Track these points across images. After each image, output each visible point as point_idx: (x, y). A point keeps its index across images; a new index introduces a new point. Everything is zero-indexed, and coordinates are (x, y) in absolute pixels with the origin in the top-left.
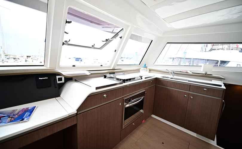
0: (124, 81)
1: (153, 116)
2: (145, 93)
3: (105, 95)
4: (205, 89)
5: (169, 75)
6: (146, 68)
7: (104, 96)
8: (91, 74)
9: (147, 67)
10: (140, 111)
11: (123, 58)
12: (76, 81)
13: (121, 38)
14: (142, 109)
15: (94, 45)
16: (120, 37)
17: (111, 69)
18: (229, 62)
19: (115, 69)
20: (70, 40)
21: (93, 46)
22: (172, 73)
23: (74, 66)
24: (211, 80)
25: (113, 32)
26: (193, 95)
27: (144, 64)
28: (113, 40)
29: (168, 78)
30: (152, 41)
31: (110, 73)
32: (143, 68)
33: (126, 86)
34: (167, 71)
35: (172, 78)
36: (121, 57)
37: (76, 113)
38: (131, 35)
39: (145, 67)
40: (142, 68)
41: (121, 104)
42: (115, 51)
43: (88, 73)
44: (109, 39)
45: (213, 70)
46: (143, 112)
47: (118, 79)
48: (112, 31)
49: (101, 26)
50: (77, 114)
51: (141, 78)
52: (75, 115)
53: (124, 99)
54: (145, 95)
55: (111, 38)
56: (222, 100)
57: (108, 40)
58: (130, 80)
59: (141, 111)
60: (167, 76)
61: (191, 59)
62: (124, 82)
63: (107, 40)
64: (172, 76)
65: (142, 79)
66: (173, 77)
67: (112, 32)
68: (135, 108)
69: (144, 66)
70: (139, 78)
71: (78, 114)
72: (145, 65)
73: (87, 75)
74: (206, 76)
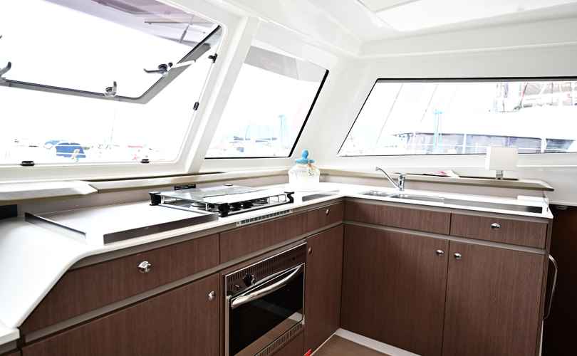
0: (225, 209)
1: (344, 334)
2: (305, 253)
3: (144, 265)
4: (494, 225)
5: (388, 187)
6: (310, 166)
7: (141, 266)
8: (99, 191)
9: (311, 162)
10: (290, 318)
11: (241, 139)
12: (30, 218)
13: (214, 58)
14: (297, 308)
15: (115, 84)
16: (211, 57)
17: (186, 172)
18: (572, 141)
19: (201, 171)
20: (9, 65)
21: (109, 89)
22: (396, 180)
23: (28, 164)
24: (514, 198)
25: (184, 39)
26: (462, 248)
27: (303, 152)
28: (189, 68)
29: (384, 195)
30: (327, 72)
31: (177, 187)
32: (298, 165)
33: (231, 228)
34: (379, 172)
35: (396, 197)
36: (236, 138)
37: (17, 340)
38: (249, 48)
39: (306, 162)
40: (297, 167)
41: (214, 295)
42: (196, 106)
43: (85, 189)
44: (171, 64)
45: (519, 166)
46: (303, 323)
47: (202, 206)
48: (179, 37)
49: (142, 18)
50: (20, 343)
51: (288, 200)
52: (14, 347)
53: (224, 276)
54: (308, 257)
55: (180, 62)
56: (546, 256)
57: (169, 69)
58: (247, 205)
59: (296, 317)
60: (381, 190)
61: (463, 135)
62: (224, 215)
63: (163, 67)
64: (396, 191)
65: (292, 201)
66: (402, 193)
67: (181, 41)
68: (270, 307)
69: (302, 159)
70: (283, 199)
71: (25, 344)
72: (306, 155)
73: (80, 196)
74: (500, 184)
